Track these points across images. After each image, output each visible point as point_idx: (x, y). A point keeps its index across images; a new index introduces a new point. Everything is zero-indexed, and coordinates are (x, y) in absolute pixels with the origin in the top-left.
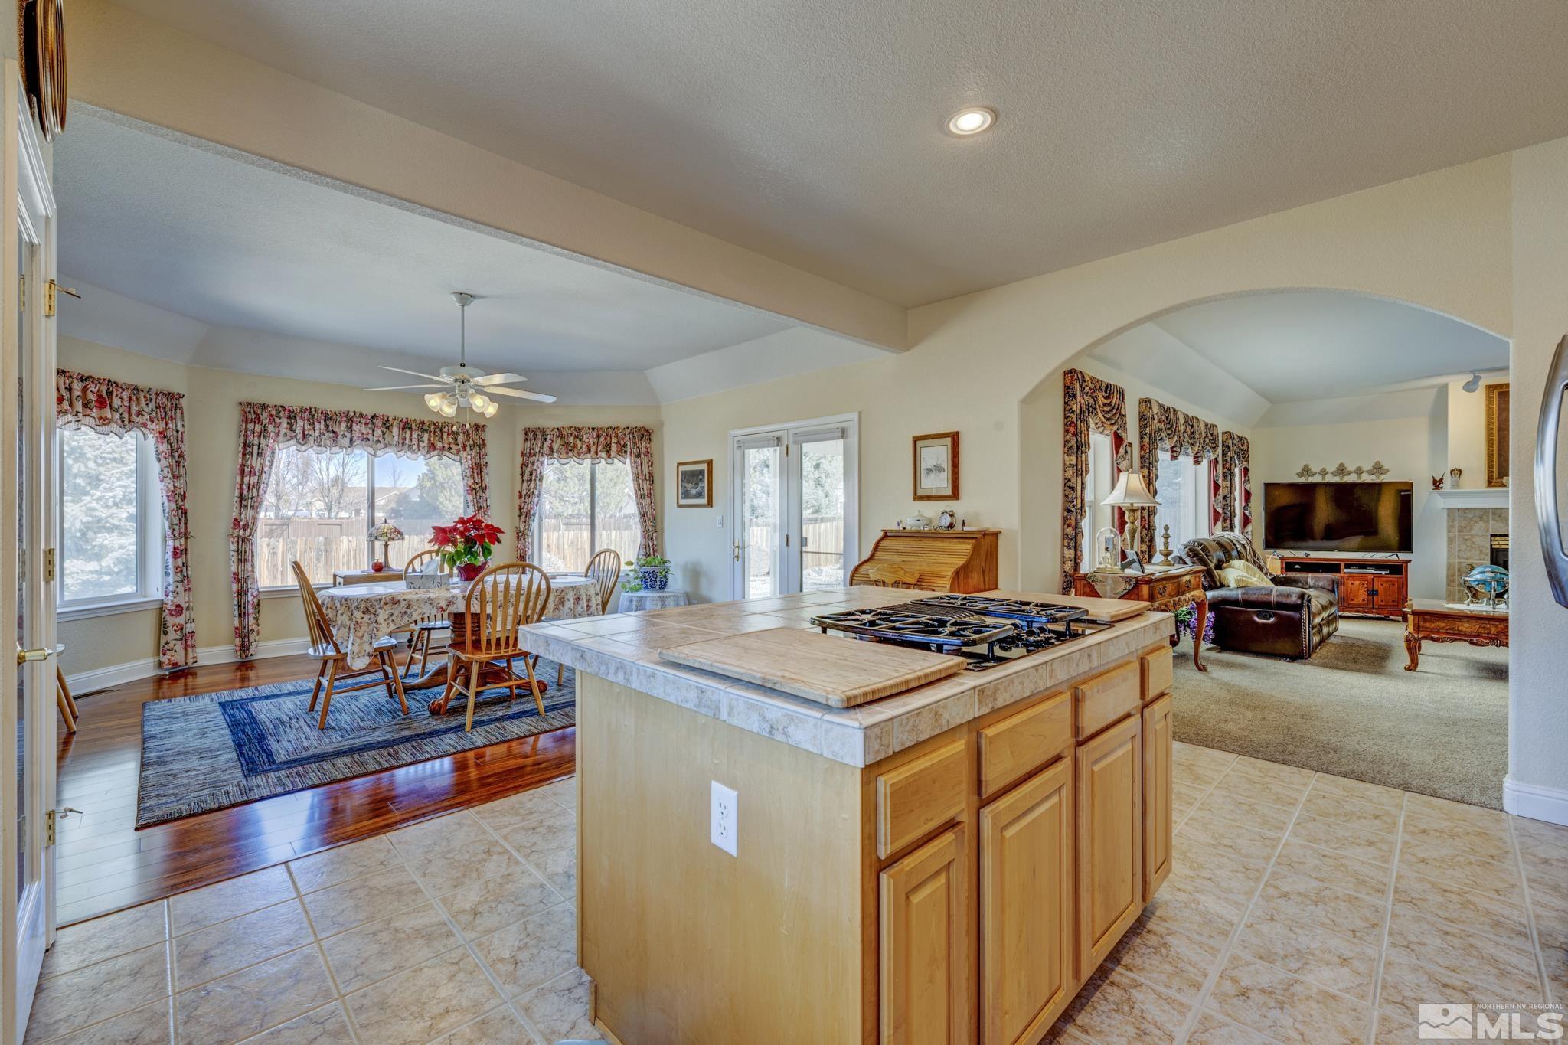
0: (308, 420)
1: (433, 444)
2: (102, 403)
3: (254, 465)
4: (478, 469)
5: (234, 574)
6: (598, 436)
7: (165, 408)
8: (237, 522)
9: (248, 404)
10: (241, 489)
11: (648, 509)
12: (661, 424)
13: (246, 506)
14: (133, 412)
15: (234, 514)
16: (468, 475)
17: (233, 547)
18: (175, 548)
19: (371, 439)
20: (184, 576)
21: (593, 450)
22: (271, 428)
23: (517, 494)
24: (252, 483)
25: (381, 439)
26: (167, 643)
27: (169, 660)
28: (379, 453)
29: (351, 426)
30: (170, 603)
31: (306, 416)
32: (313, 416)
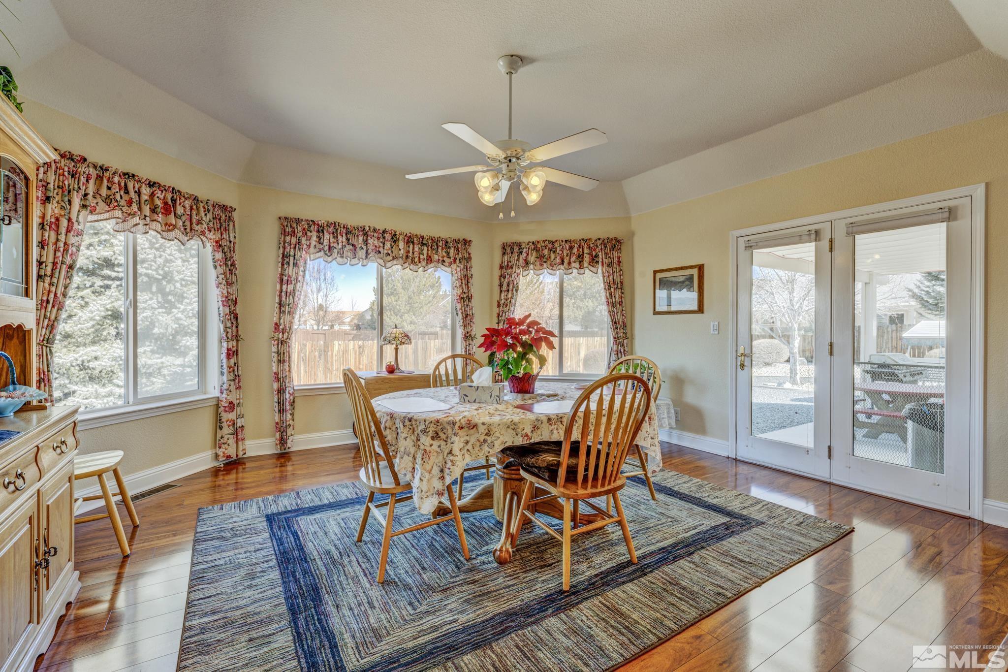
0: (333, 234)
1: (430, 257)
2: (168, 209)
3: (290, 274)
4: (466, 279)
5: (275, 373)
6: (571, 248)
7: (220, 219)
8: (277, 325)
9: (286, 218)
10: (280, 296)
11: (619, 317)
12: (632, 234)
13: (284, 312)
14: (194, 221)
15: (275, 319)
16: (458, 285)
17: (274, 349)
18: (228, 350)
19: (382, 252)
20: (235, 376)
21: (566, 261)
22: (303, 240)
23: (496, 304)
24: (289, 291)
25: (390, 252)
26: (222, 437)
27: (224, 453)
28: (388, 265)
29: (367, 240)
30: (224, 400)
31: (331, 230)
32: (337, 230)
